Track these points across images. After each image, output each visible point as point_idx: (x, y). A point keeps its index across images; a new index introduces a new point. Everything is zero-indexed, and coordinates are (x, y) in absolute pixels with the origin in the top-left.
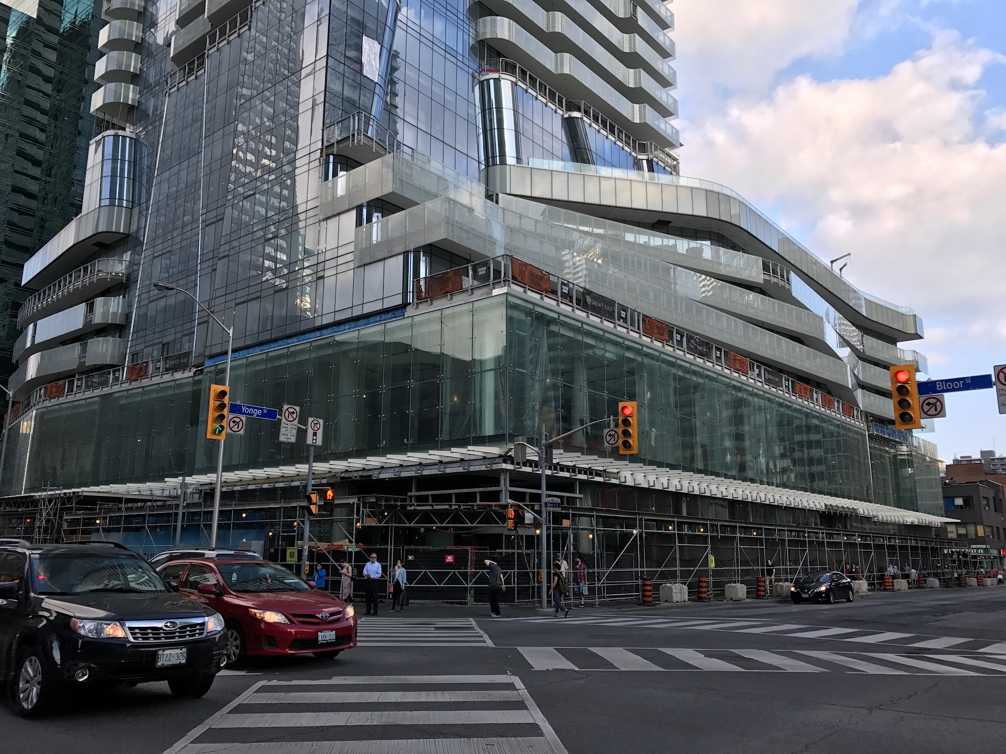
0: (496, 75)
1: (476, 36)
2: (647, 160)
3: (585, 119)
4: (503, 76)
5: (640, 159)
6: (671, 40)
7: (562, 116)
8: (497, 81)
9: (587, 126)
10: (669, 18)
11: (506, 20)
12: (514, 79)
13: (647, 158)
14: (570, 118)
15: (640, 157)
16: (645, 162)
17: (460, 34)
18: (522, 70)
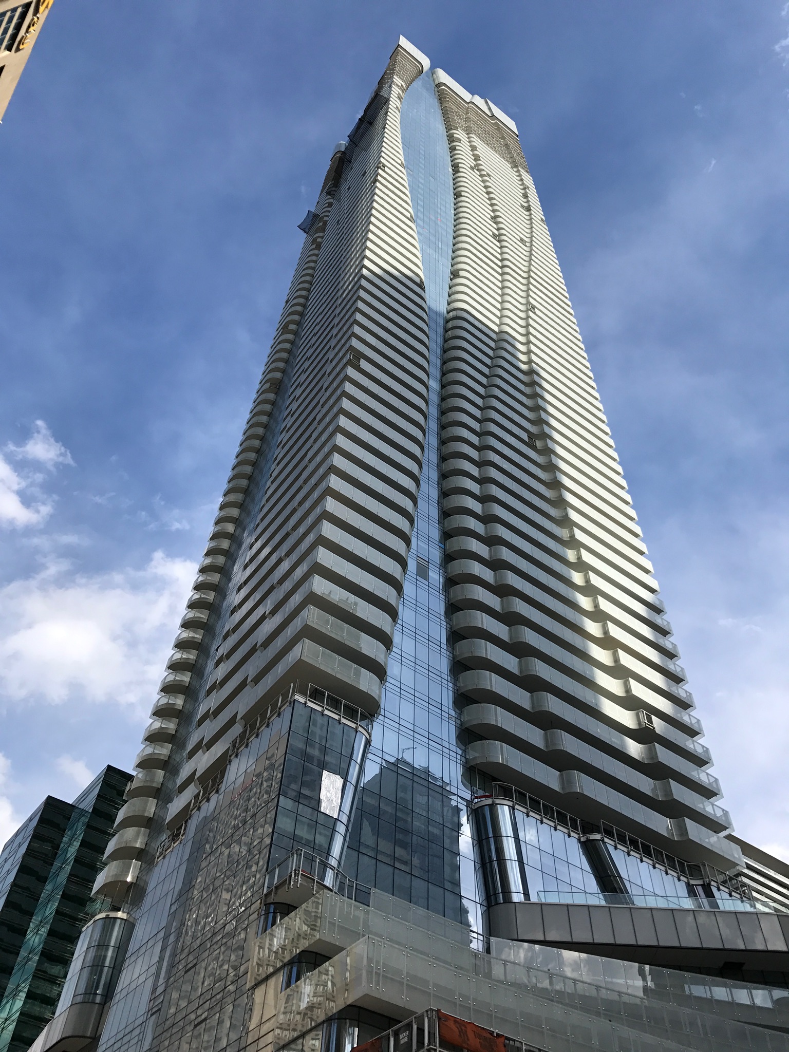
0: (489, 801)
1: (466, 763)
2: (703, 886)
3: (606, 840)
4: (498, 801)
5: (693, 885)
6: (703, 746)
7: (579, 840)
8: (493, 807)
9: (611, 849)
10: (696, 725)
11: (498, 743)
12: (510, 804)
13: (702, 883)
14: (588, 840)
15: (692, 882)
16: (700, 888)
17: (446, 761)
18: (520, 793)
